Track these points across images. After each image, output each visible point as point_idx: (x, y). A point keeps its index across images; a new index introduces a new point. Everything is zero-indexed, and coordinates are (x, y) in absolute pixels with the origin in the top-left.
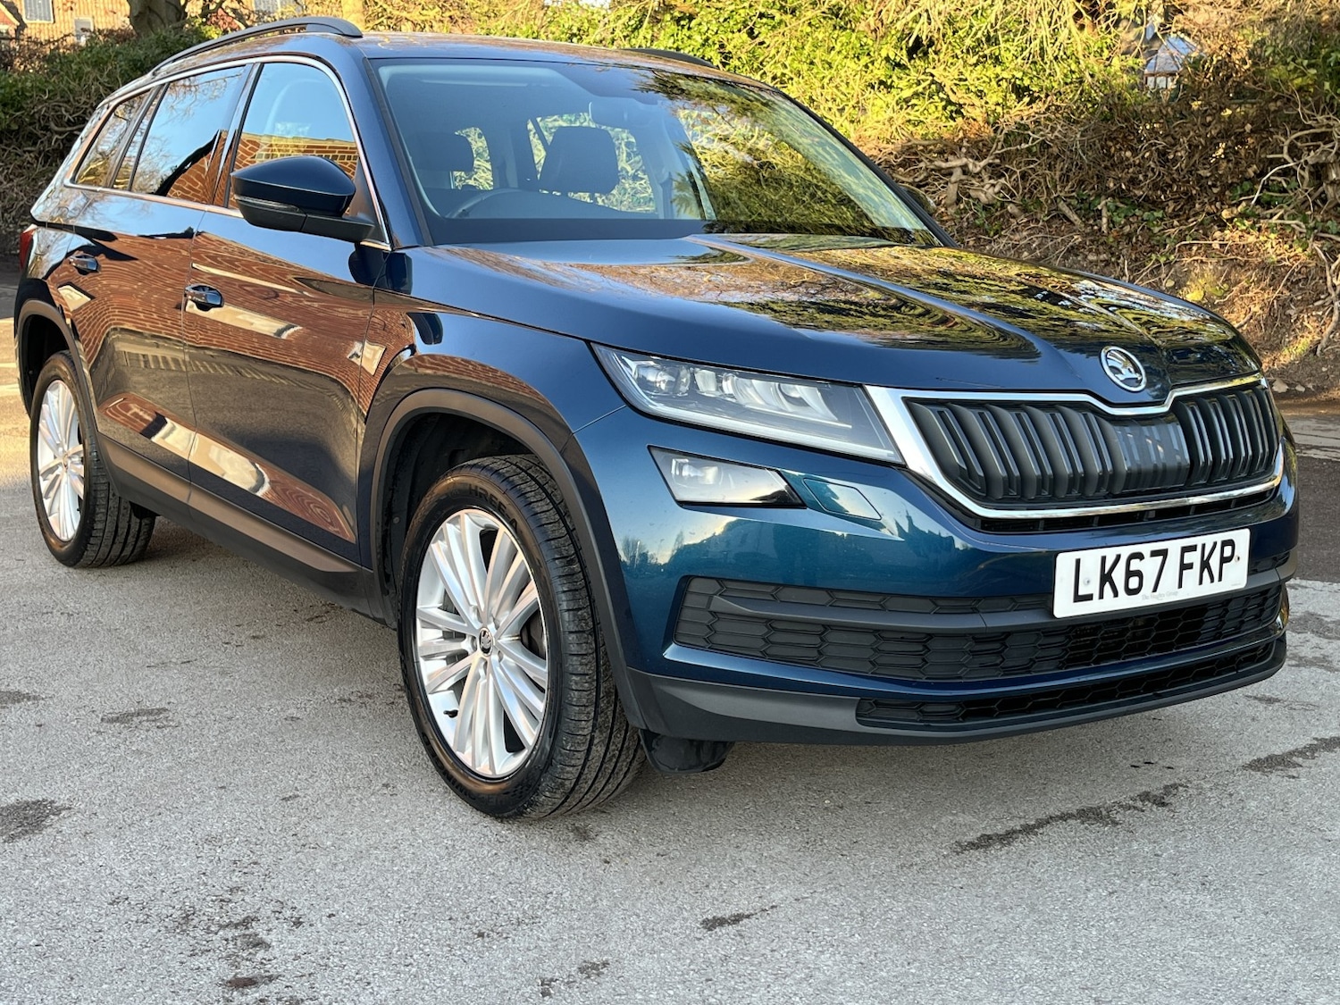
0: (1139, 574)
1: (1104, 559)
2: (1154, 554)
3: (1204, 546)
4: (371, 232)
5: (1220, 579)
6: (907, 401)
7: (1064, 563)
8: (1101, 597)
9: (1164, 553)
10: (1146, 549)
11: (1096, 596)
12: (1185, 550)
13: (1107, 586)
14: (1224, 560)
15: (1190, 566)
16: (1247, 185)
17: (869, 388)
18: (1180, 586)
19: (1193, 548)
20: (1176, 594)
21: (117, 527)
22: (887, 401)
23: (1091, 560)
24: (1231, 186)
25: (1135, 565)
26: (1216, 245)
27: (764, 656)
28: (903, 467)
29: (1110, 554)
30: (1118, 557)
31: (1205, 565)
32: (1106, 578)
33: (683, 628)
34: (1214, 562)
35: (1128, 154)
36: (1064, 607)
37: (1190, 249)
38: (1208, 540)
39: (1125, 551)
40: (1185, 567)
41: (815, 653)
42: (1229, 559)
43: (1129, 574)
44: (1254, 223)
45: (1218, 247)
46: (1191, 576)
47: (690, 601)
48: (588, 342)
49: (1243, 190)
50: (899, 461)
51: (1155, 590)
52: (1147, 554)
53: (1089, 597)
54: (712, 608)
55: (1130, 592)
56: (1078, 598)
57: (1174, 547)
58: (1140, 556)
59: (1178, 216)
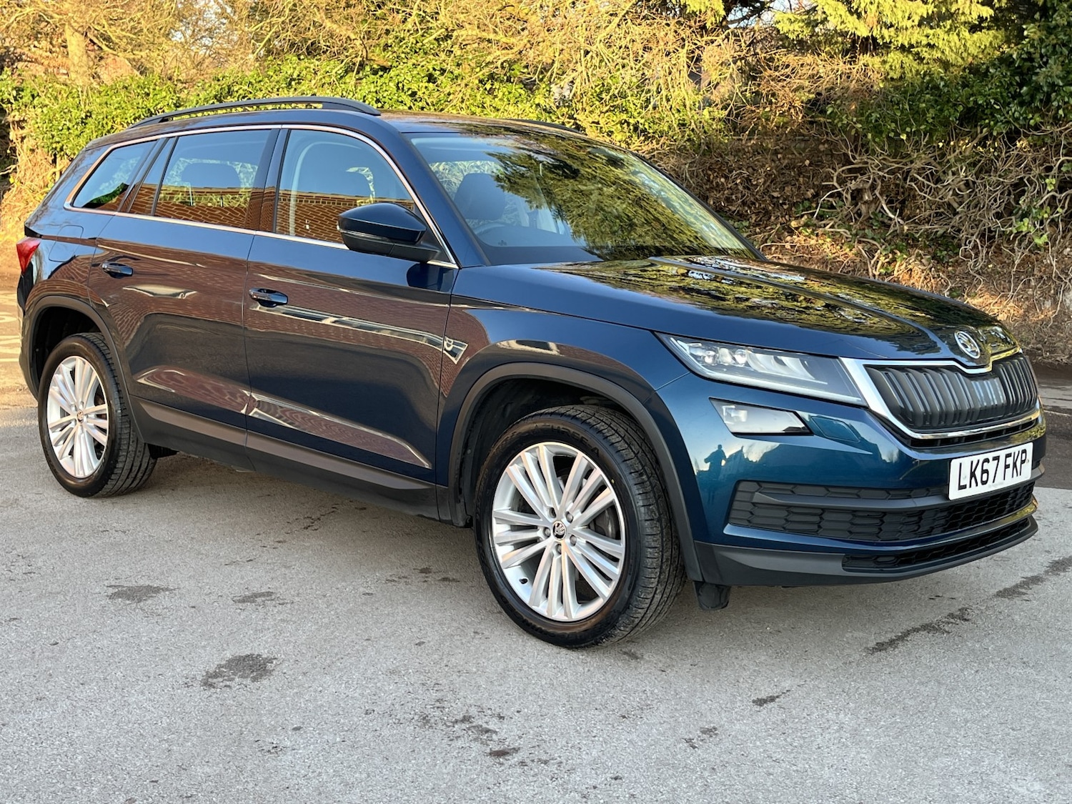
0: (987, 471)
1: (972, 463)
2: (994, 459)
3: (1014, 453)
4: (437, 255)
5: (1021, 474)
6: (866, 366)
7: (955, 464)
8: (970, 486)
9: (997, 458)
10: (990, 456)
11: (968, 486)
12: (1007, 456)
13: (973, 479)
14: (1022, 462)
15: (1009, 466)
16: (807, 204)
17: (843, 359)
18: (1004, 479)
19: (1010, 455)
20: (1002, 484)
21: (132, 465)
22: (854, 367)
23: (966, 462)
24: (795, 204)
25: (986, 466)
26: (788, 246)
27: (784, 530)
28: (867, 408)
29: (975, 459)
30: (978, 461)
31: (1015, 465)
32: (973, 474)
33: (733, 514)
34: (1018, 463)
35: (723, 180)
36: (954, 494)
37: (770, 249)
38: (1017, 450)
39: (982, 457)
40: (1007, 467)
41: (816, 527)
42: (1024, 461)
43: (983, 472)
44: (813, 231)
45: (789, 247)
46: (1009, 472)
47: (739, 496)
48: (652, 331)
49: (804, 207)
50: (865, 404)
51: (994, 481)
52: (991, 459)
53: (964, 487)
54: (754, 501)
55: (983, 483)
56: (960, 487)
57: (1002, 454)
58: (988, 460)
59: (759, 225)
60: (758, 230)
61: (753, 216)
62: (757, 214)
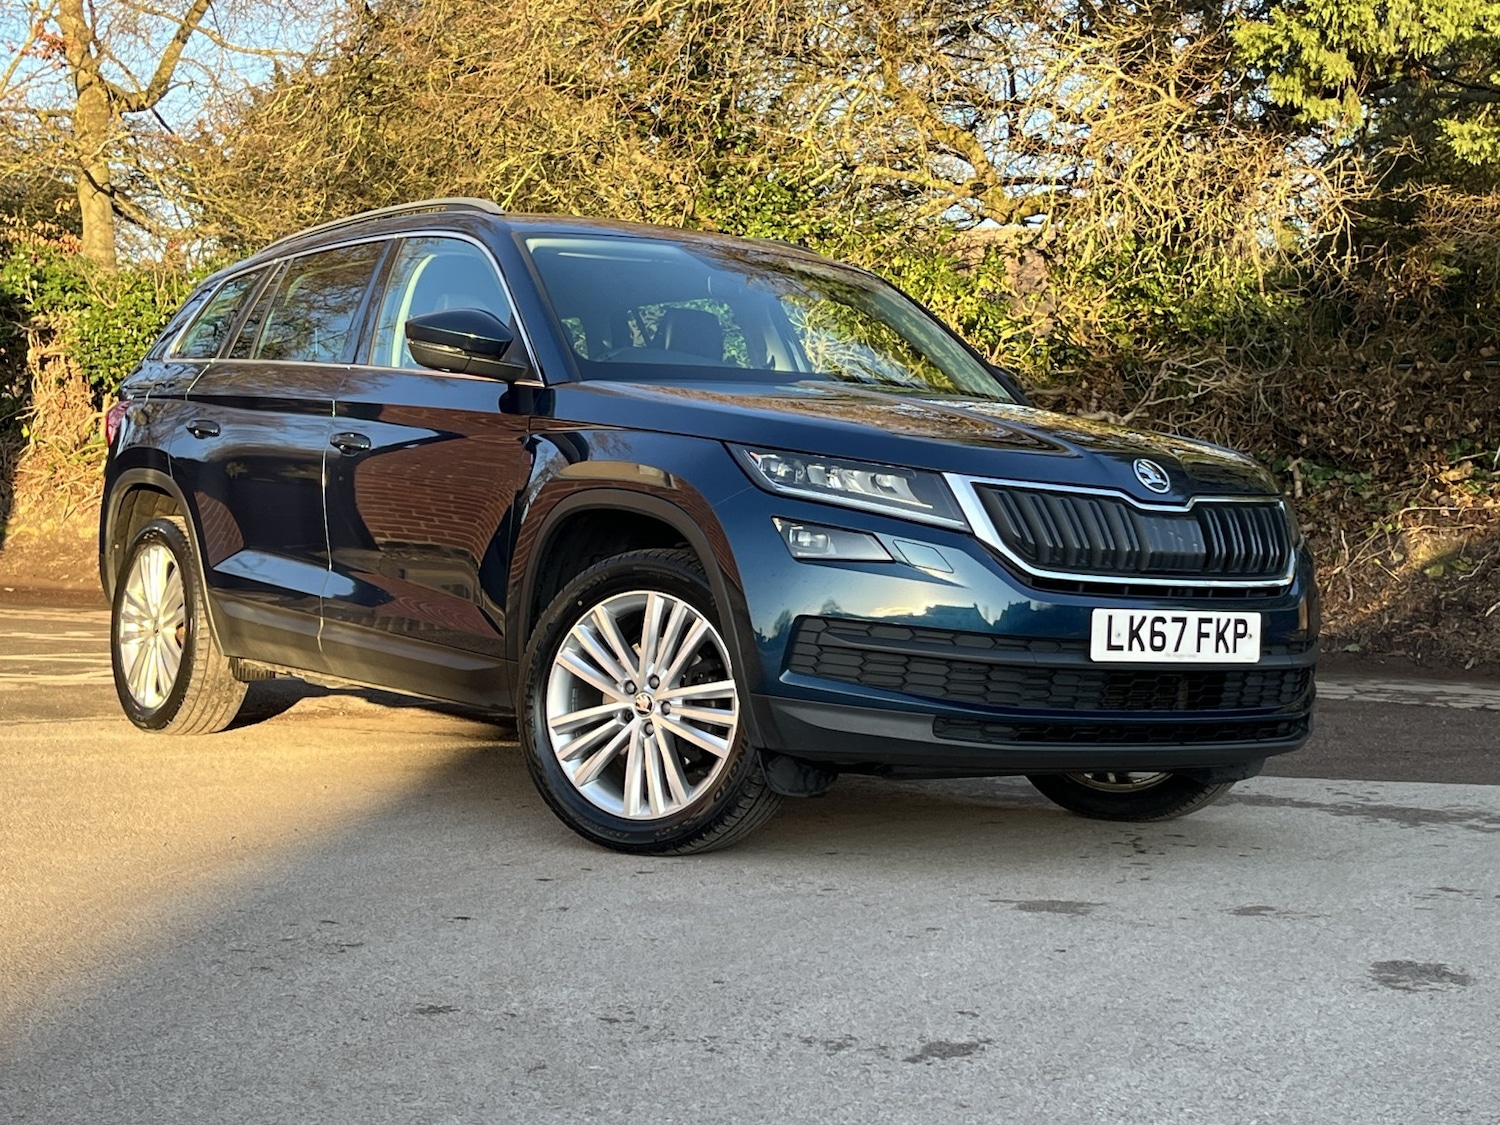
0: (1162, 635)
1: (1132, 618)
2: (1175, 620)
3: (1218, 621)
5: (1235, 651)
6: (975, 485)
7: (1097, 613)
8: (1130, 648)
9: (1181, 620)
10: (1168, 615)
11: (1126, 647)
12: (1202, 621)
13: (1135, 641)
14: (1237, 636)
15: (1207, 635)
16: (1467, 443)
17: (946, 475)
18: (1199, 651)
19: (1209, 621)
20: (1194, 656)
22: (960, 485)
23: (1122, 617)
24: (1449, 444)
25: (1158, 627)
26: (1444, 511)
27: (860, 683)
28: (972, 534)
29: (1138, 615)
30: (1144, 619)
31: (1220, 636)
32: (1134, 634)
33: (796, 659)
34: (1229, 635)
35: (1321, 405)
36: (1099, 653)
38: (1224, 616)
39: (1151, 614)
40: (1201, 635)
41: (900, 681)
42: (1242, 636)
43: (1154, 634)
46: (1208, 644)
47: (802, 637)
48: (722, 441)
49: (1463, 448)
50: (968, 530)
51: (1177, 650)
52: (1169, 620)
53: (1120, 648)
54: (820, 643)
55: (1155, 648)
56: (1111, 647)
57: (1193, 617)
58: (1163, 620)
59: (1386, 480)
60: (1386, 487)
61: (1376, 465)
62: (1382, 461)
